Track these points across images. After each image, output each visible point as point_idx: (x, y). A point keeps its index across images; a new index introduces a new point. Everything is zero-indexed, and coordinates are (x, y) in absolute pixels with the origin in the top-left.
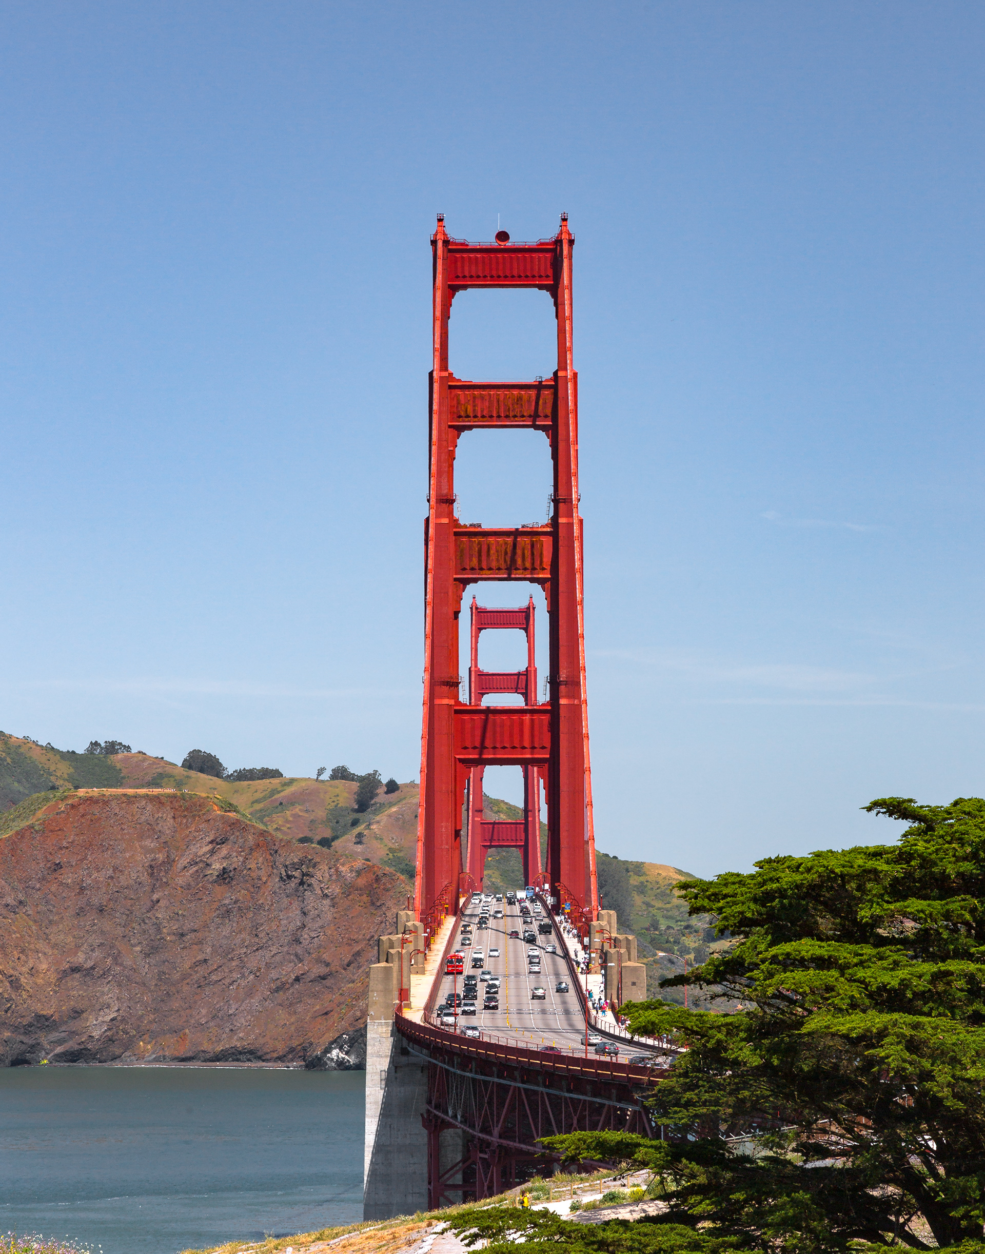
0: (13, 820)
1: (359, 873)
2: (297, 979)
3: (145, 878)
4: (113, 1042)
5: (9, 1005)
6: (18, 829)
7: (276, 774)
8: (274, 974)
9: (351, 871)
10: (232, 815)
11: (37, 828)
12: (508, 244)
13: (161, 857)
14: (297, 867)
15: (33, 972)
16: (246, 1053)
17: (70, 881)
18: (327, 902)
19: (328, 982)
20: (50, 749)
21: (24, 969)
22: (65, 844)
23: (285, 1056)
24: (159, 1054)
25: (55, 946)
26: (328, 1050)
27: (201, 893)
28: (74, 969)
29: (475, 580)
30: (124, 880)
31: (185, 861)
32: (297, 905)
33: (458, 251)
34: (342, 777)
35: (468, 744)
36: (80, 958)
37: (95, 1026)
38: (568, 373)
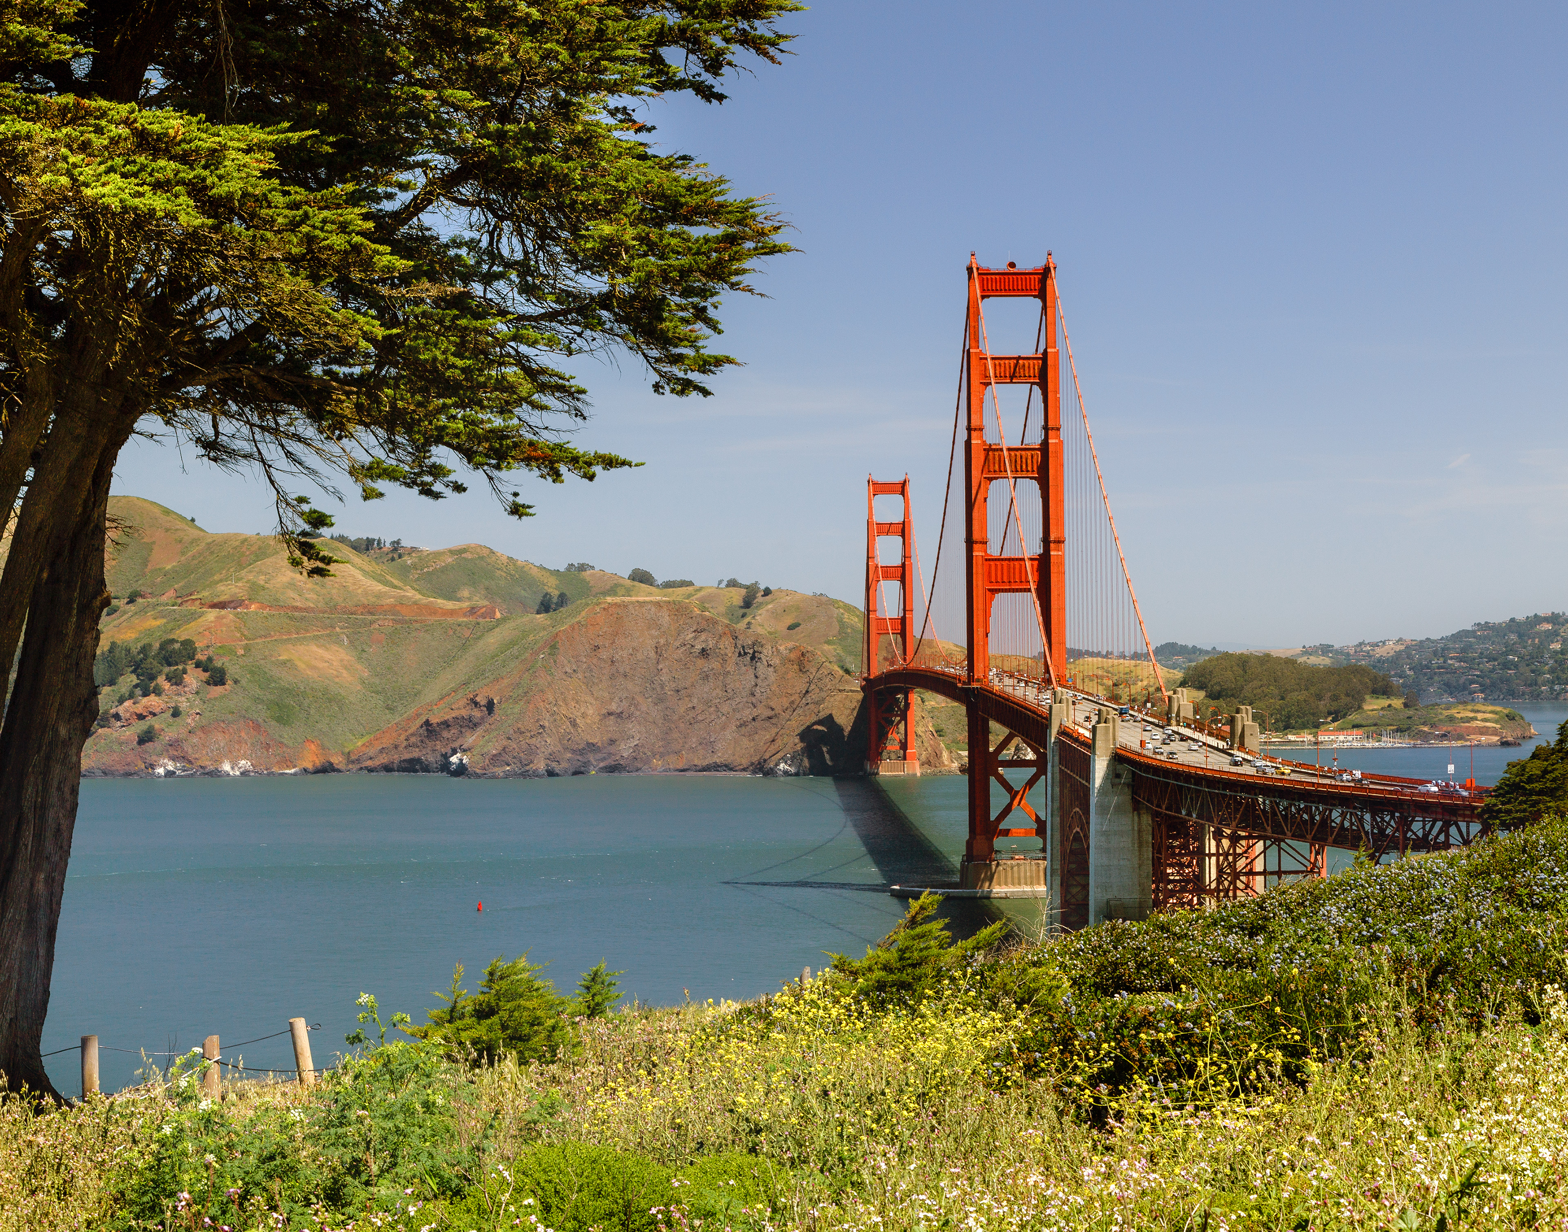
0: (565, 618)
1: (791, 650)
2: (754, 719)
3: (652, 654)
4: (637, 760)
5: (570, 737)
6: (570, 624)
7: (690, 584)
8: (738, 716)
9: (786, 649)
10: (707, 613)
11: (582, 624)
12: (1016, 270)
13: (662, 641)
14: (751, 647)
15: (584, 715)
16: (723, 766)
17: (605, 657)
18: (771, 669)
19: (774, 721)
20: (542, 568)
21: (579, 714)
22: (601, 634)
23: (748, 768)
24: (666, 768)
25: (596, 699)
26: (777, 764)
27: (689, 664)
28: (610, 714)
29: (996, 478)
30: (639, 656)
31: (677, 644)
32: (751, 672)
33: (985, 274)
34: (734, 586)
35: (993, 580)
36: (614, 707)
37: (625, 750)
38: (1053, 350)
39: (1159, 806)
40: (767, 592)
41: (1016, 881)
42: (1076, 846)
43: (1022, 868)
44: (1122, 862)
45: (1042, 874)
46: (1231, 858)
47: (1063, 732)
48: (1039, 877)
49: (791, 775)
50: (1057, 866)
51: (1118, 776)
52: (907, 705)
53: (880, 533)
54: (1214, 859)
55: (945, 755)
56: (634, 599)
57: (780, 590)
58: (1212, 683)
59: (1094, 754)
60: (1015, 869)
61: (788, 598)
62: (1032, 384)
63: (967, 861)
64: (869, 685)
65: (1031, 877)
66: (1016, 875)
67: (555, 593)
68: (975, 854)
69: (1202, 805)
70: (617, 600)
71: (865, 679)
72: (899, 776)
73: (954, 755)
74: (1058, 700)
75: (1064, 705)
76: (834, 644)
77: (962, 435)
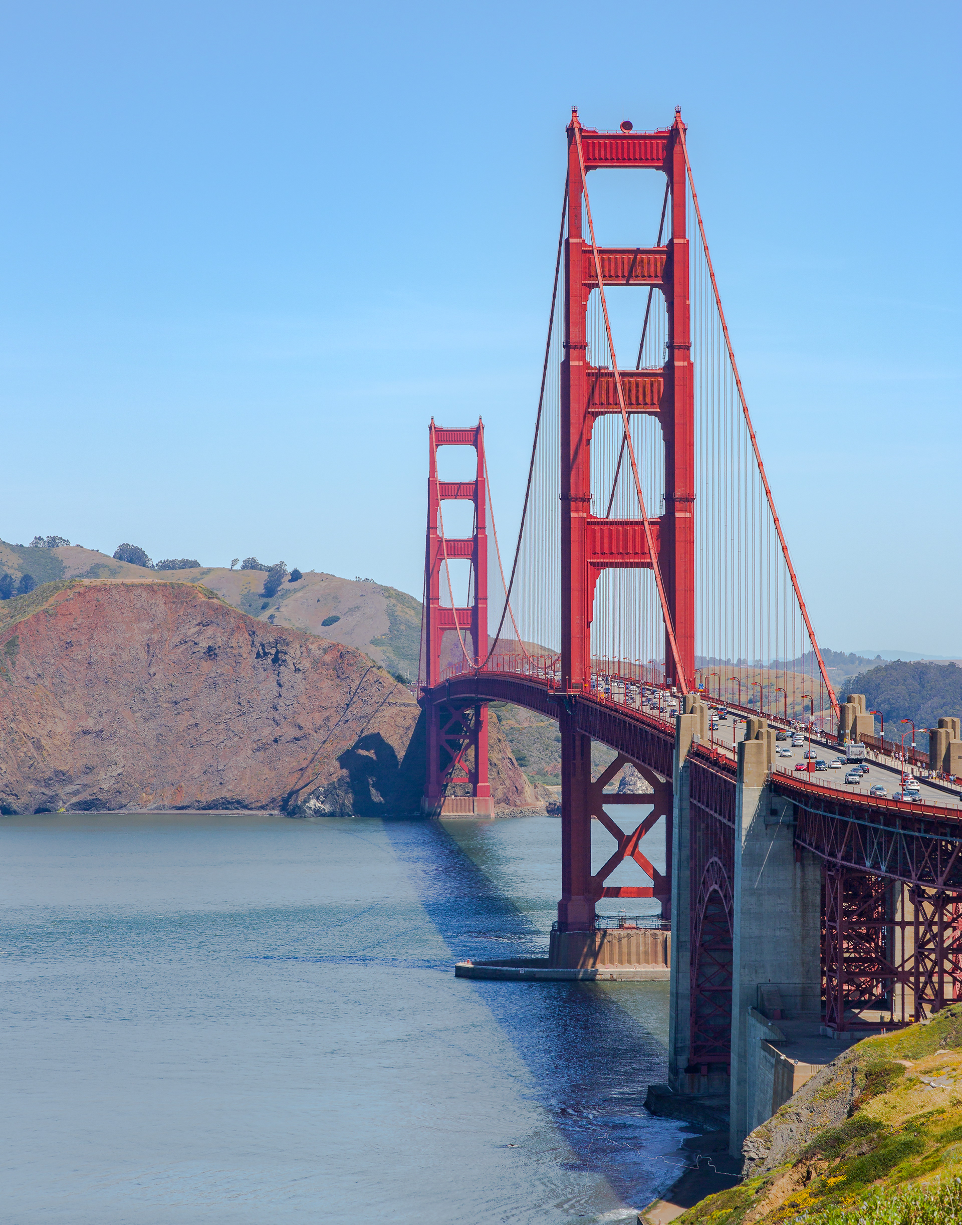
0: (28, 606)
1: (326, 651)
2: (276, 741)
3: (143, 655)
4: (120, 793)
5: (32, 762)
6: (35, 613)
7: (195, 564)
8: (255, 736)
9: (319, 649)
10: (215, 601)
11: (50, 612)
12: (632, 132)
13: (155, 637)
14: (273, 646)
15: (50, 735)
16: (234, 802)
17: (79, 657)
18: (299, 675)
19: (302, 743)
21: (44, 732)
22: (75, 626)
23: (267, 805)
24: (159, 805)
25: (68, 712)
26: (306, 801)
27: (190, 667)
28: (86, 733)
29: (603, 413)
30: (125, 657)
31: (176, 640)
32: (273, 679)
33: (590, 137)
34: (253, 568)
35: (598, 550)
36: (90, 723)
37: (105, 781)
38: (681, 241)
39: (832, 854)
40: (296, 576)
41: (625, 958)
42: (713, 910)
43: (633, 940)
44: (778, 933)
45: (660, 949)
46: (935, 929)
47: (697, 752)
48: (656, 952)
49: (324, 815)
50: (686, 938)
51: (774, 812)
52: (479, 724)
53: (445, 496)
54: (910, 930)
55: (529, 791)
56: (118, 581)
57: (312, 574)
58: (878, 700)
59: (741, 781)
60: (624, 941)
61: (323, 584)
62: (653, 286)
63: (560, 930)
64: (428, 697)
65: (646, 953)
66: (625, 950)
67: (17, 576)
68: (570, 919)
69: (895, 852)
70: (97, 582)
71: (423, 689)
72: (467, 817)
73: (540, 790)
74: (689, 709)
75: (697, 715)
76: (383, 644)
77: (558, 354)
